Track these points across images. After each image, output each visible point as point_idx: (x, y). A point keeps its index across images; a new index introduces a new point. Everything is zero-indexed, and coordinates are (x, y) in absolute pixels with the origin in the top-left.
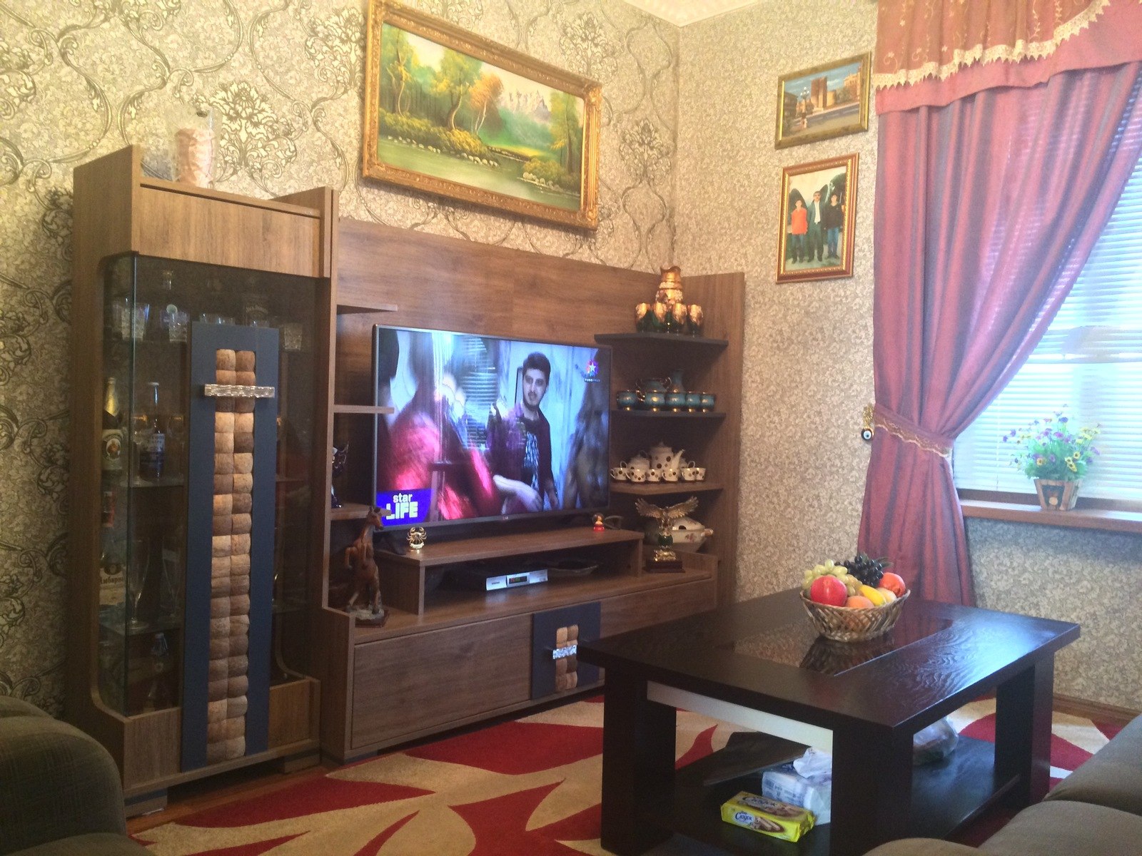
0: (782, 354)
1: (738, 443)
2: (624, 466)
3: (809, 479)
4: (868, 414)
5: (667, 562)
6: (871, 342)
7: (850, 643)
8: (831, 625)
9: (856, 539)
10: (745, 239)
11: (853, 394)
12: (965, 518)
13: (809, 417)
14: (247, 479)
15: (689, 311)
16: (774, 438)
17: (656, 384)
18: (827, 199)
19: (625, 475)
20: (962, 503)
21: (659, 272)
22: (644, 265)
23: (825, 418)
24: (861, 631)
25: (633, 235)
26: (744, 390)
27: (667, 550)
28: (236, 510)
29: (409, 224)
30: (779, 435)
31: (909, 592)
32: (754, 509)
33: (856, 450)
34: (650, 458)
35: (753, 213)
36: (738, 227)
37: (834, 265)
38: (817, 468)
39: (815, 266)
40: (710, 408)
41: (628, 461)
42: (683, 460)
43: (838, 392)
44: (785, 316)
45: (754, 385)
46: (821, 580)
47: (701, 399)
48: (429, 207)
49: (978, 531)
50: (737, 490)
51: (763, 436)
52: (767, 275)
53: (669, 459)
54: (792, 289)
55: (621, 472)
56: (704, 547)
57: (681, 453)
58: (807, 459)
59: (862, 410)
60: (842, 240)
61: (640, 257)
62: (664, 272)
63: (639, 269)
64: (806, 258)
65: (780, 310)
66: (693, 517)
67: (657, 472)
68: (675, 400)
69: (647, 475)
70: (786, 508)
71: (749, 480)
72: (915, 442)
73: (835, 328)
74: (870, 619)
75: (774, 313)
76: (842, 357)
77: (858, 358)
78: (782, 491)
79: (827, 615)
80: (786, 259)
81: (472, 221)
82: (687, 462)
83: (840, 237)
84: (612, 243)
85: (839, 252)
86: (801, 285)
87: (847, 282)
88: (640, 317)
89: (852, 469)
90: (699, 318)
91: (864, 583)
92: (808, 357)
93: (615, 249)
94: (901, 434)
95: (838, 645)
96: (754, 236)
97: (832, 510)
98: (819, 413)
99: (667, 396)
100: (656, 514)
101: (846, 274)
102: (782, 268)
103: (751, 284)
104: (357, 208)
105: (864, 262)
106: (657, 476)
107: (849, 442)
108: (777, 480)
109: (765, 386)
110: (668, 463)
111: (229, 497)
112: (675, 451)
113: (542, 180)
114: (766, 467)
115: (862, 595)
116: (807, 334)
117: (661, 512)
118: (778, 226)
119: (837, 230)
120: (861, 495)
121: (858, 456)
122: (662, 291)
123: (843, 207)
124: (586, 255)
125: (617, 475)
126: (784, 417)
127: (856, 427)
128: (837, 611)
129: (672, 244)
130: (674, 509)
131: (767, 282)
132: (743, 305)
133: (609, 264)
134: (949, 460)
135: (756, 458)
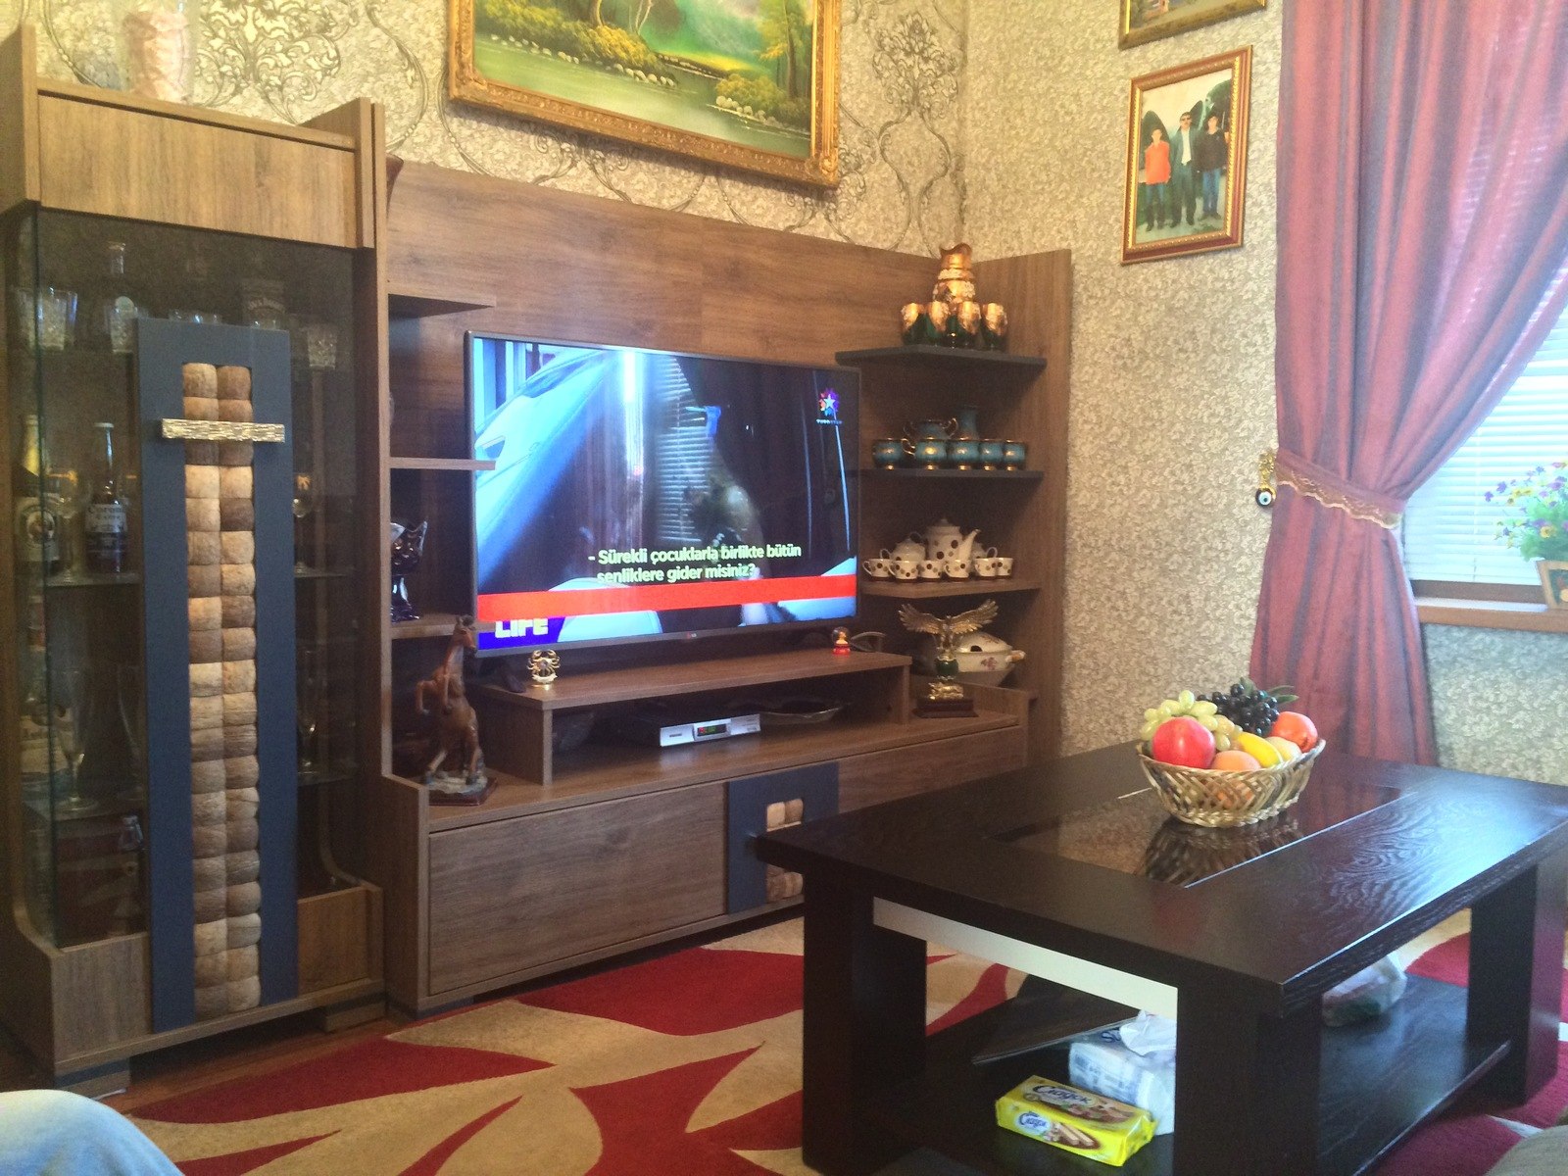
0: (1130, 376)
1: (1062, 518)
2: (886, 556)
3: (1173, 571)
4: (1266, 466)
5: (949, 701)
6: (1272, 350)
7: (1218, 829)
8: (1188, 800)
9: (1246, 663)
10: (1073, 198)
11: (1242, 435)
12: (1422, 625)
13: (1173, 473)
14: (247, 573)
15: (984, 313)
16: (1118, 508)
17: (935, 428)
18: (1201, 125)
19: (886, 569)
20: (1416, 603)
21: (939, 256)
22: (917, 245)
23: (1198, 474)
24: (1238, 808)
25: (898, 198)
26: (1071, 436)
27: (950, 683)
28: (229, 622)
29: (530, 177)
30: (1126, 504)
31: (1323, 744)
32: (1088, 618)
33: (1247, 524)
34: (926, 543)
35: (1085, 154)
36: (1062, 180)
37: (1214, 230)
38: (1185, 552)
39: (1183, 233)
40: (1019, 464)
41: (893, 548)
42: (979, 545)
43: (1218, 433)
44: (1135, 316)
45: (1087, 427)
46: (1171, 724)
47: (1004, 451)
48: (562, 151)
49: (1443, 645)
50: (1063, 592)
51: (1101, 505)
52: (1107, 253)
53: (954, 544)
54: (1147, 274)
55: (880, 566)
56: (1012, 678)
57: (973, 534)
58: (1168, 539)
59: (1257, 460)
60: (1225, 188)
61: (908, 233)
62: (946, 253)
63: (906, 251)
64: (1169, 221)
65: (1128, 307)
66: (993, 630)
67: (936, 564)
68: (962, 451)
69: (919, 568)
70: (1137, 617)
71: (1082, 576)
72: (1341, 506)
73: (1213, 331)
74: (1253, 789)
75: (1119, 312)
76: (1225, 377)
77: (1251, 376)
78: (1131, 590)
79: (1181, 782)
80: (1137, 224)
81: (634, 174)
82: (985, 548)
83: (1221, 183)
84: (863, 210)
85: (1220, 209)
86: (1160, 265)
87: (1234, 256)
88: (909, 325)
89: (1241, 553)
90: (1001, 324)
91: (1246, 730)
92: (1171, 380)
93: (869, 220)
94: (1320, 495)
95: (1200, 832)
96: (1087, 192)
97: (1208, 618)
98: (1189, 466)
99: (949, 447)
100: (931, 628)
101: (1230, 243)
102: (1130, 240)
103: (1083, 268)
104: (443, 150)
105: (1260, 223)
106: (935, 570)
107: (1235, 511)
108: (1123, 574)
109: (1104, 429)
110: (954, 550)
111: (216, 603)
112: (965, 533)
113: (748, 109)
114: (1107, 554)
115: (1241, 749)
116: (1169, 343)
117: (940, 625)
118: (1124, 173)
119: (1217, 172)
120: (1256, 593)
121: (1250, 533)
122: (942, 284)
123: (1226, 134)
124: (822, 229)
125: (874, 569)
126: (1133, 474)
127: (1248, 488)
128: (1197, 776)
129: (961, 211)
130: (960, 619)
131: (1108, 264)
132: (1070, 304)
133: (860, 242)
134: (1396, 534)
135: (1092, 540)
